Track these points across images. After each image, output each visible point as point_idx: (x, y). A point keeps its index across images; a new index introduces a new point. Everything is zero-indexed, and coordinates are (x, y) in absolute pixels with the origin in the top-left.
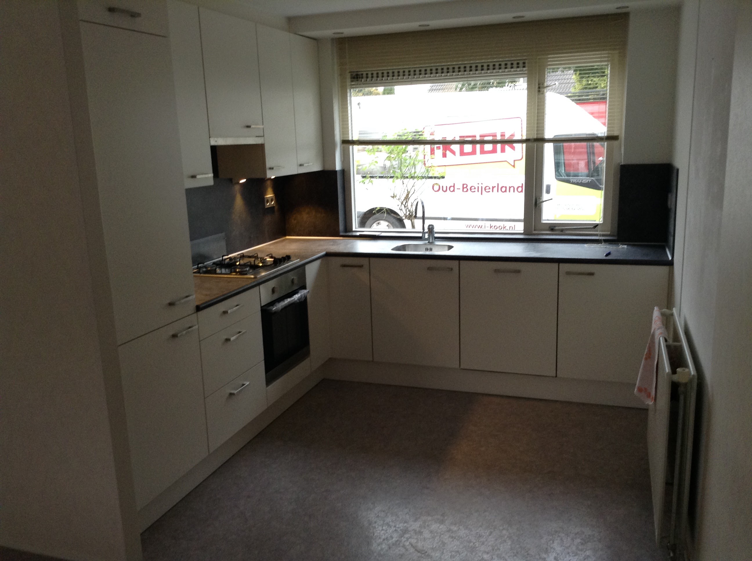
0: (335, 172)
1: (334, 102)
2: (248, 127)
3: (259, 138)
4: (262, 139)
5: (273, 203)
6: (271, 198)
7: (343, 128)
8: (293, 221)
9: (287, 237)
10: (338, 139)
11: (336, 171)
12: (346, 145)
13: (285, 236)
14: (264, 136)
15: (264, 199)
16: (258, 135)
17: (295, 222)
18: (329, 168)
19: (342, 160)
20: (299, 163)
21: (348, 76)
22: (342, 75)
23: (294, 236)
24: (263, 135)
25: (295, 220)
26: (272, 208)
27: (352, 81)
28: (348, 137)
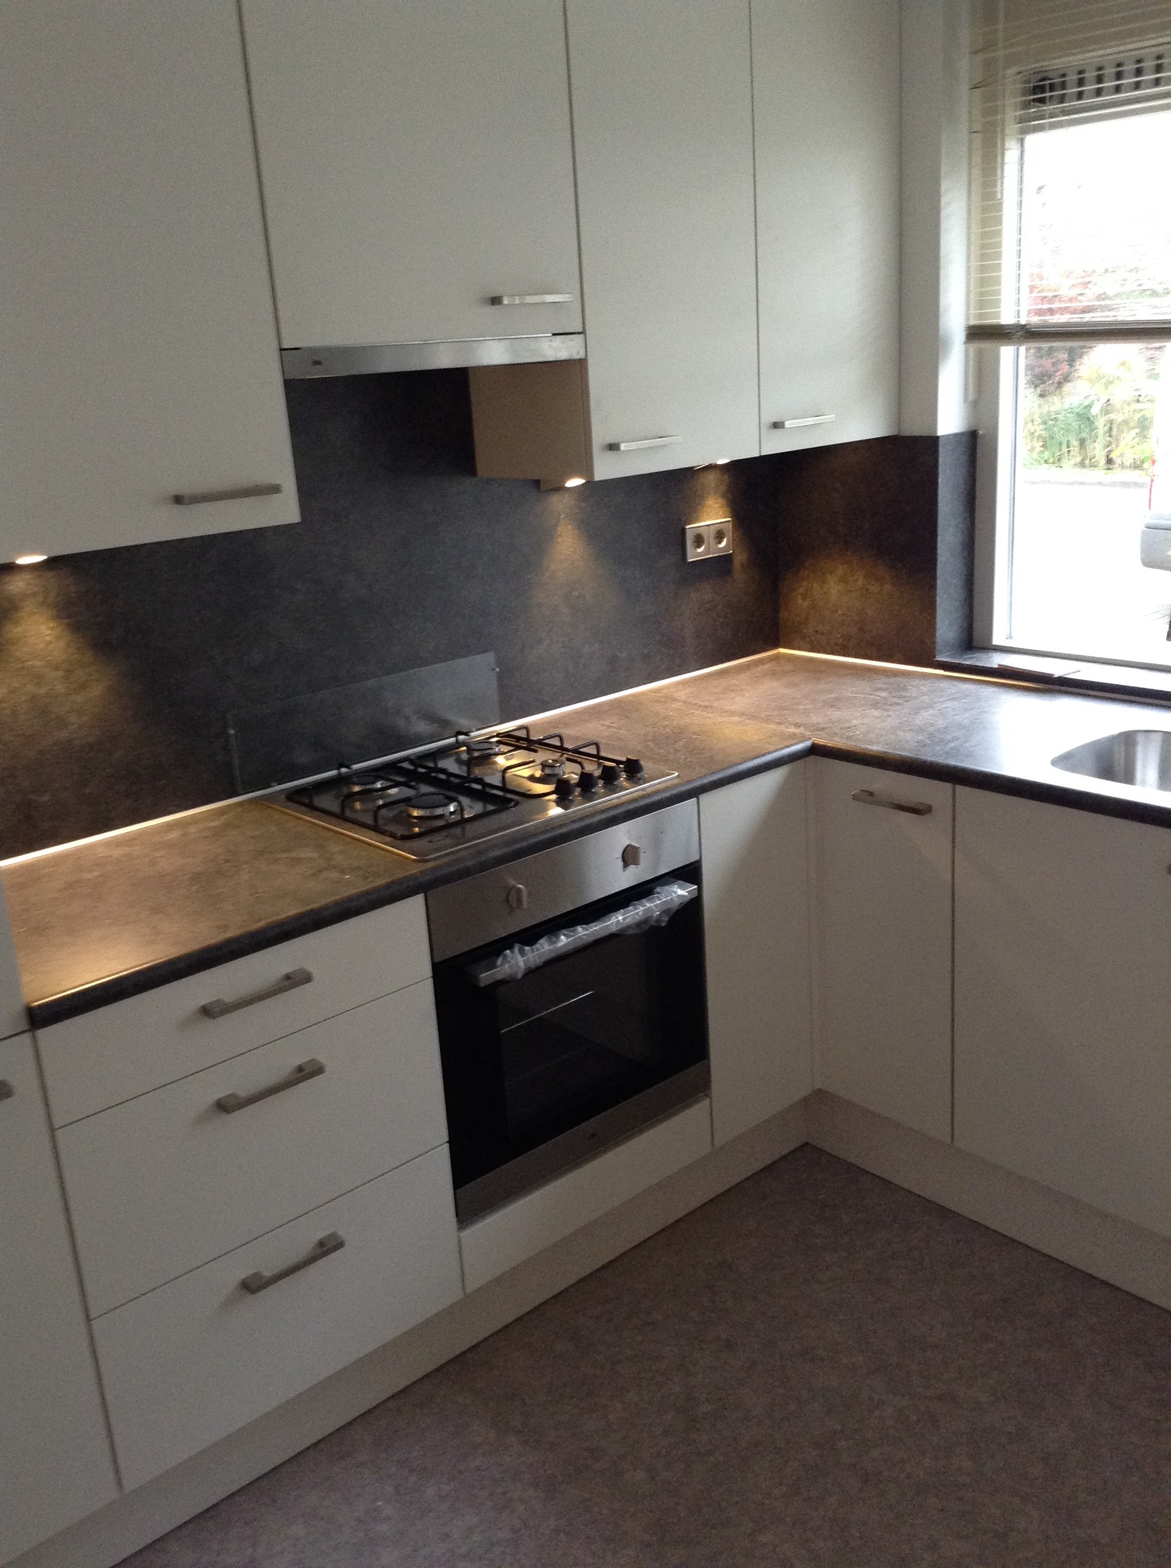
0: (931, 443)
1: (944, 185)
2: (496, 301)
3: (564, 340)
4: (578, 341)
5: (723, 544)
6: (715, 529)
8: (800, 601)
9: (782, 650)
10: (955, 321)
11: (935, 440)
12: (986, 345)
13: (776, 645)
14: (583, 332)
15: (681, 533)
16: (559, 330)
17: (806, 603)
18: (913, 428)
19: (970, 398)
20: (769, 417)
23: (800, 649)
24: (581, 330)
25: (804, 600)
26: (723, 563)
27: (1026, 105)
28: (997, 315)
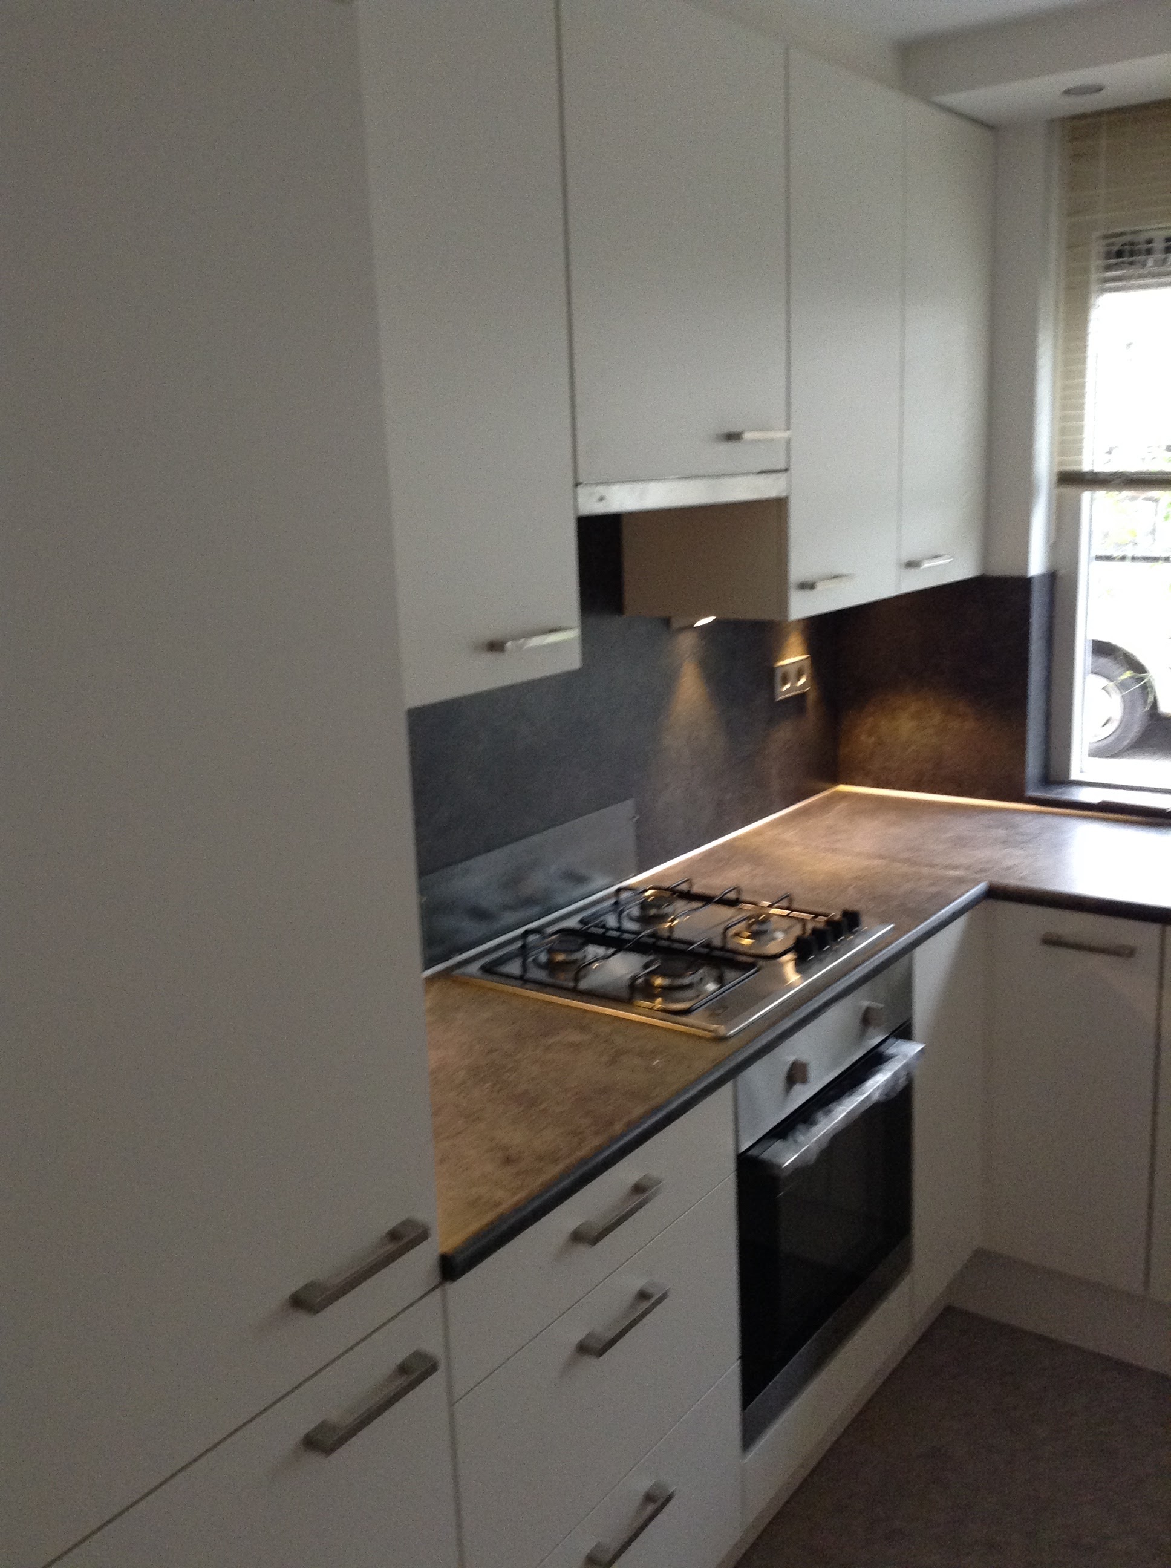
0: (1024, 584)
2: (733, 437)
3: (772, 477)
4: (782, 478)
5: (803, 680)
6: (796, 667)
7: (1063, 431)
8: (863, 737)
9: (843, 788)
10: (1044, 467)
11: (1029, 579)
12: (1069, 491)
13: (836, 781)
14: (788, 469)
15: (771, 672)
16: (765, 468)
17: (873, 739)
18: (1002, 568)
19: (1053, 540)
20: (906, 557)
21: (1097, 248)
22: (1074, 246)
23: (863, 784)
24: (783, 467)
25: (870, 735)
26: (797, 699)
27: (1108, 268)
28: (1080, 463)
